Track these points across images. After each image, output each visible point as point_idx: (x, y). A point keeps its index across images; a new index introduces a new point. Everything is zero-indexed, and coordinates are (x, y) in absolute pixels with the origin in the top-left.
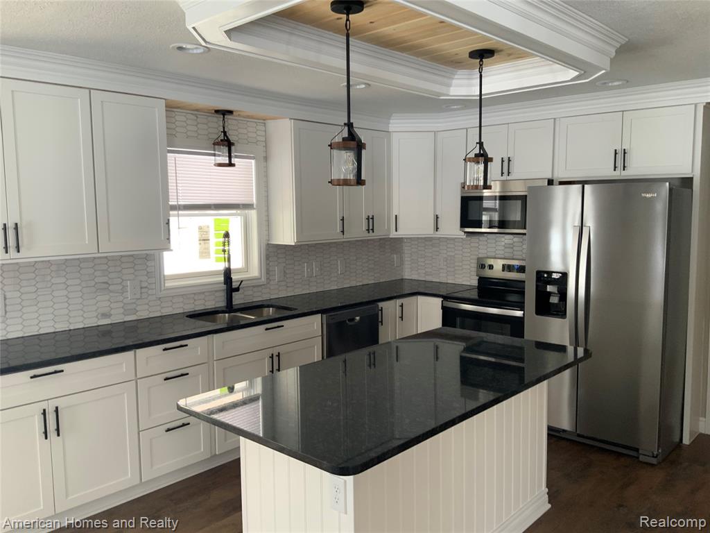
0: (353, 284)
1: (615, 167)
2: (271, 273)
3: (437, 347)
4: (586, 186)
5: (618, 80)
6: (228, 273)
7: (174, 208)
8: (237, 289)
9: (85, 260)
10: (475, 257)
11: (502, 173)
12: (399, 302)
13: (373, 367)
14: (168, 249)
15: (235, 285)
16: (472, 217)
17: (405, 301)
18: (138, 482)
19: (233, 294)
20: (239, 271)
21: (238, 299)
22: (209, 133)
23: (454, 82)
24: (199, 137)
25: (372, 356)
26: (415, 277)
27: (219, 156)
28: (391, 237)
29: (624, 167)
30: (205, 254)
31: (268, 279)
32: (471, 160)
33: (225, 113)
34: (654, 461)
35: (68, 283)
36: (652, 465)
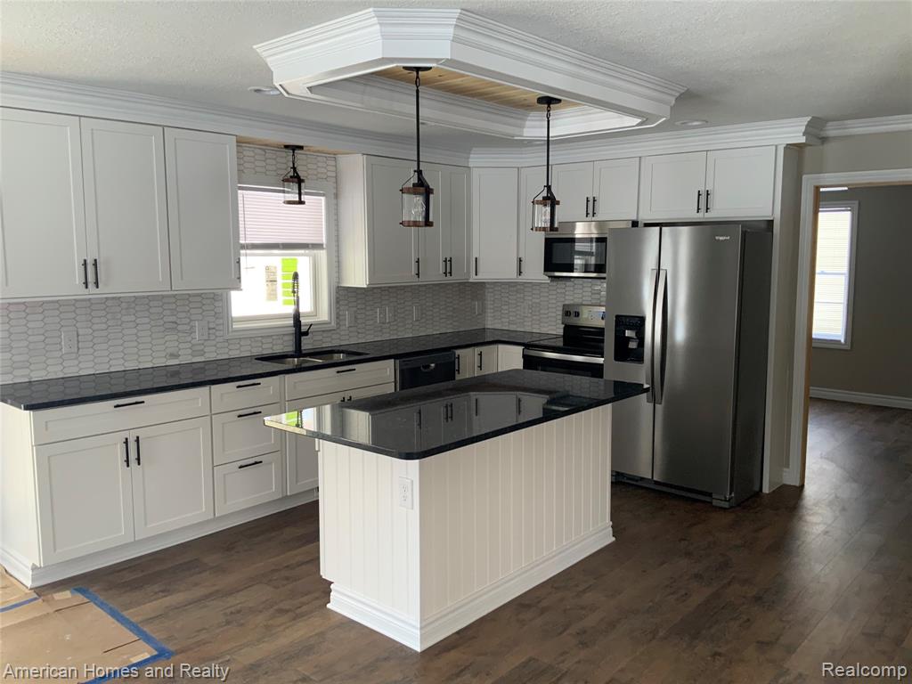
0: (430, 332)
1: (698, 209)
2: (341, 318)
3: (520, 400)
4: (664, 228)
5: (697, 121)
6: (297, 317)
7: (244, 247)
8: (306, 333)
9: (154, 298)
10: (561, 304)
11: (587, 214)
12: (477, 350)
13: (449, 420)
14: (238, 288)
15: (304, 329)
16: (556, 260)
17: (484, 349)
18: (212, 517)
19: (303, 338)
20: (308, 315)
21: (307, 344)
22: (278, 169)
23: (527, 123)
24: (268, 173)
25: (449, 408)
26: (498, 326)
27: (288, 192)
28: (471, 281)
29: (707, 209)
30: (272, 295)
31: (338, 324)
32: (538, 202)
33: (294, 148)
34: (726, 505)
35: (138, 321)
36: (725, 509)
